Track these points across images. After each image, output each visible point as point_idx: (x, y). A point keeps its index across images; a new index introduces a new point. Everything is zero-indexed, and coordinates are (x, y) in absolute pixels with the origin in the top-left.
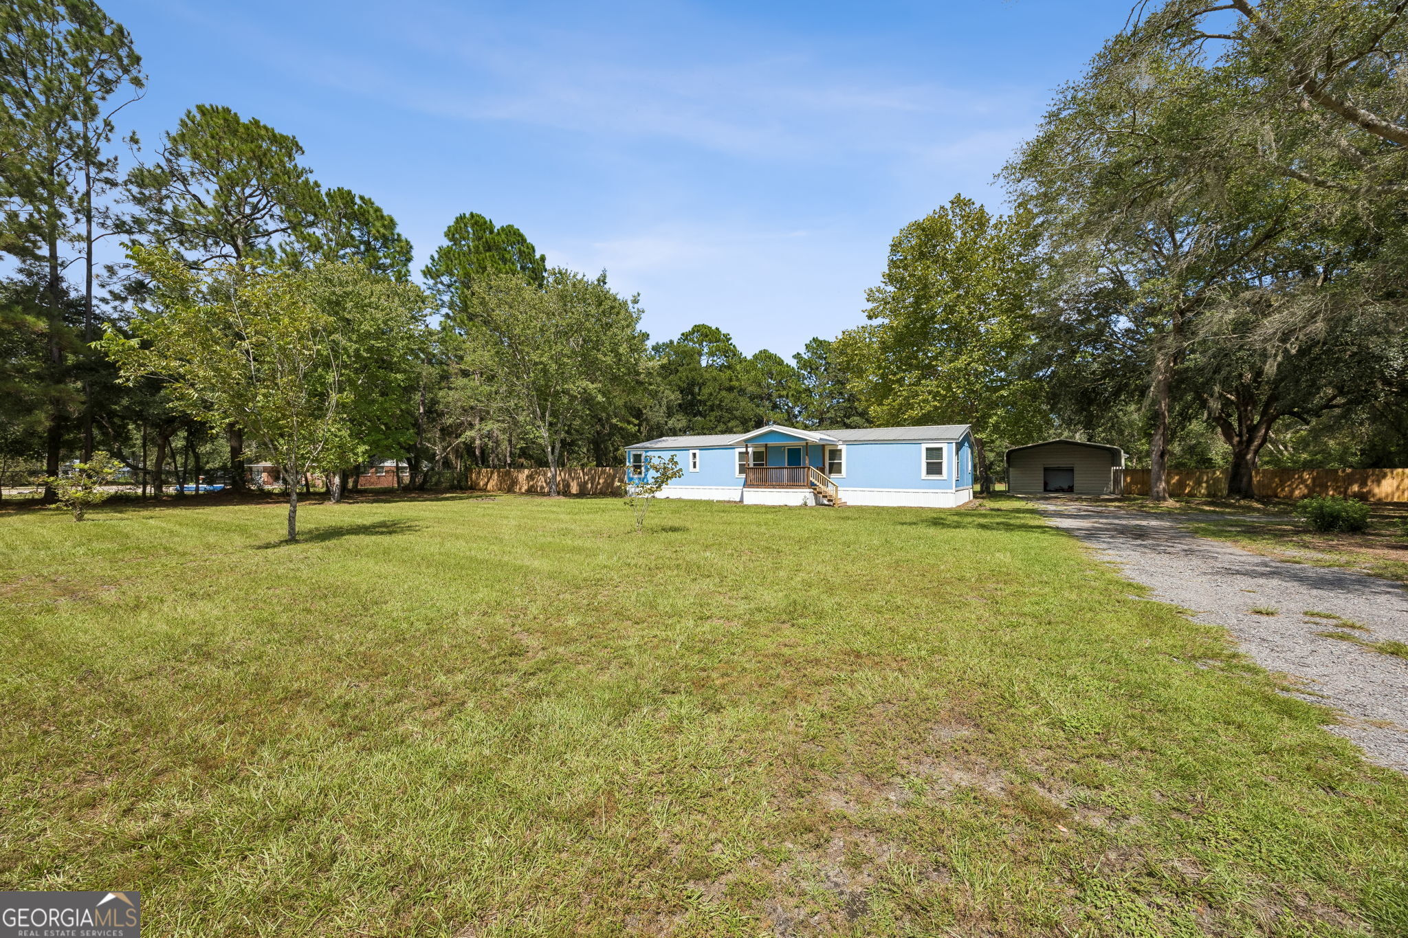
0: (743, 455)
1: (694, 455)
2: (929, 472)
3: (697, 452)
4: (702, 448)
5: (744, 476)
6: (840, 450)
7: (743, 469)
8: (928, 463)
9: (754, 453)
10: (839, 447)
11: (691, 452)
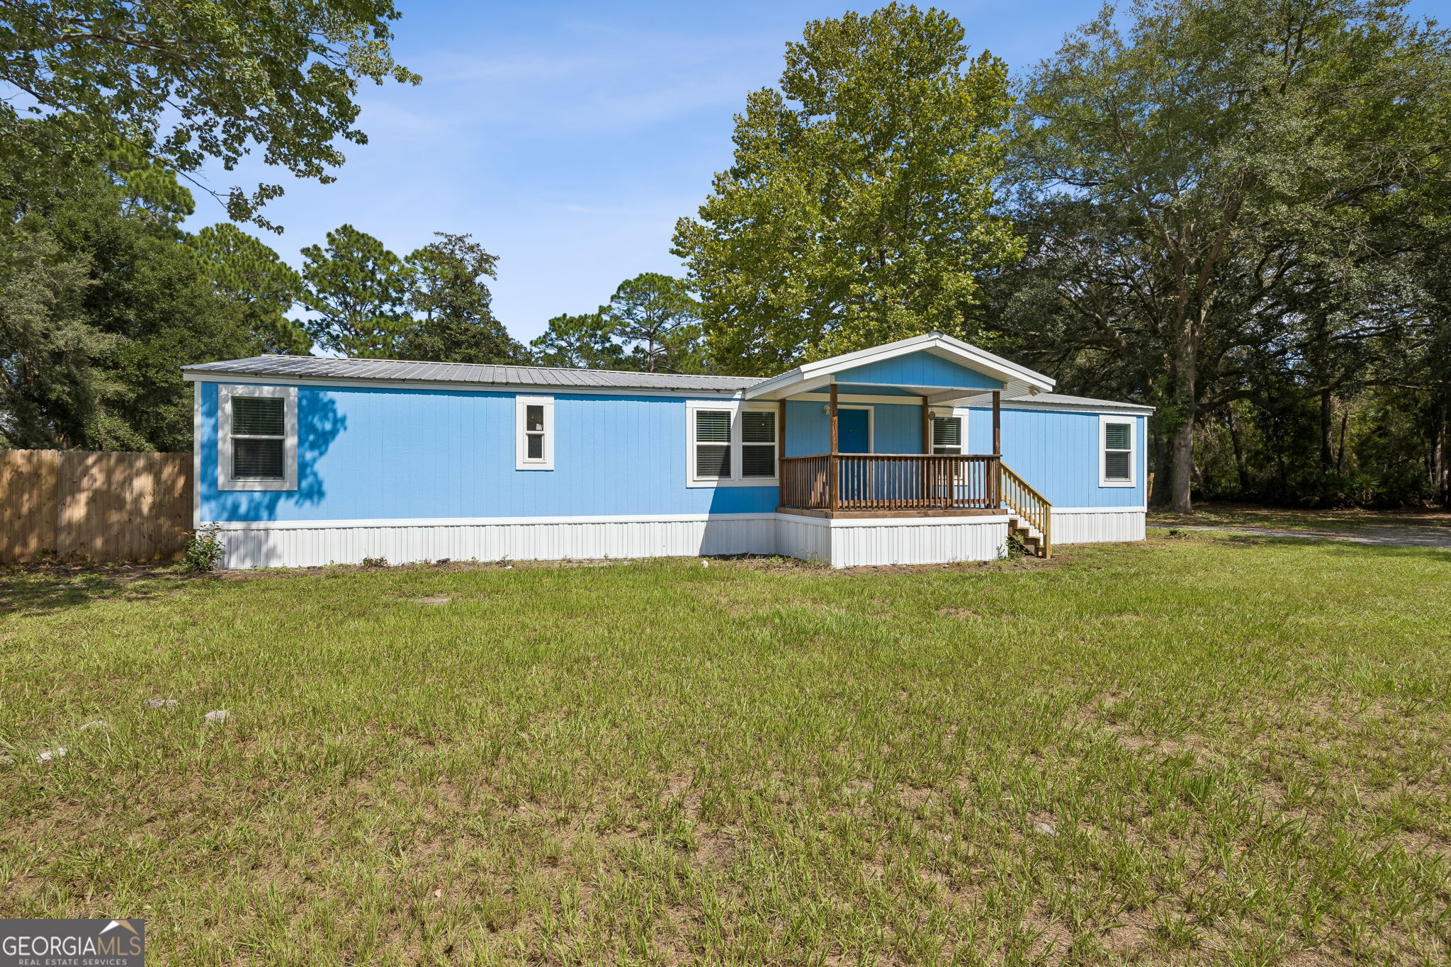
0: (710, 423)
1: (535, 415)
2: (1110, 473)
3: (548, 403)
4: (562, 393)
5: (712, 482)
6: (958, 421)
7: (714, 462)
8: (1108, 455)
9: (747, 418)
10: (957, 413)
11: (523, 402)
